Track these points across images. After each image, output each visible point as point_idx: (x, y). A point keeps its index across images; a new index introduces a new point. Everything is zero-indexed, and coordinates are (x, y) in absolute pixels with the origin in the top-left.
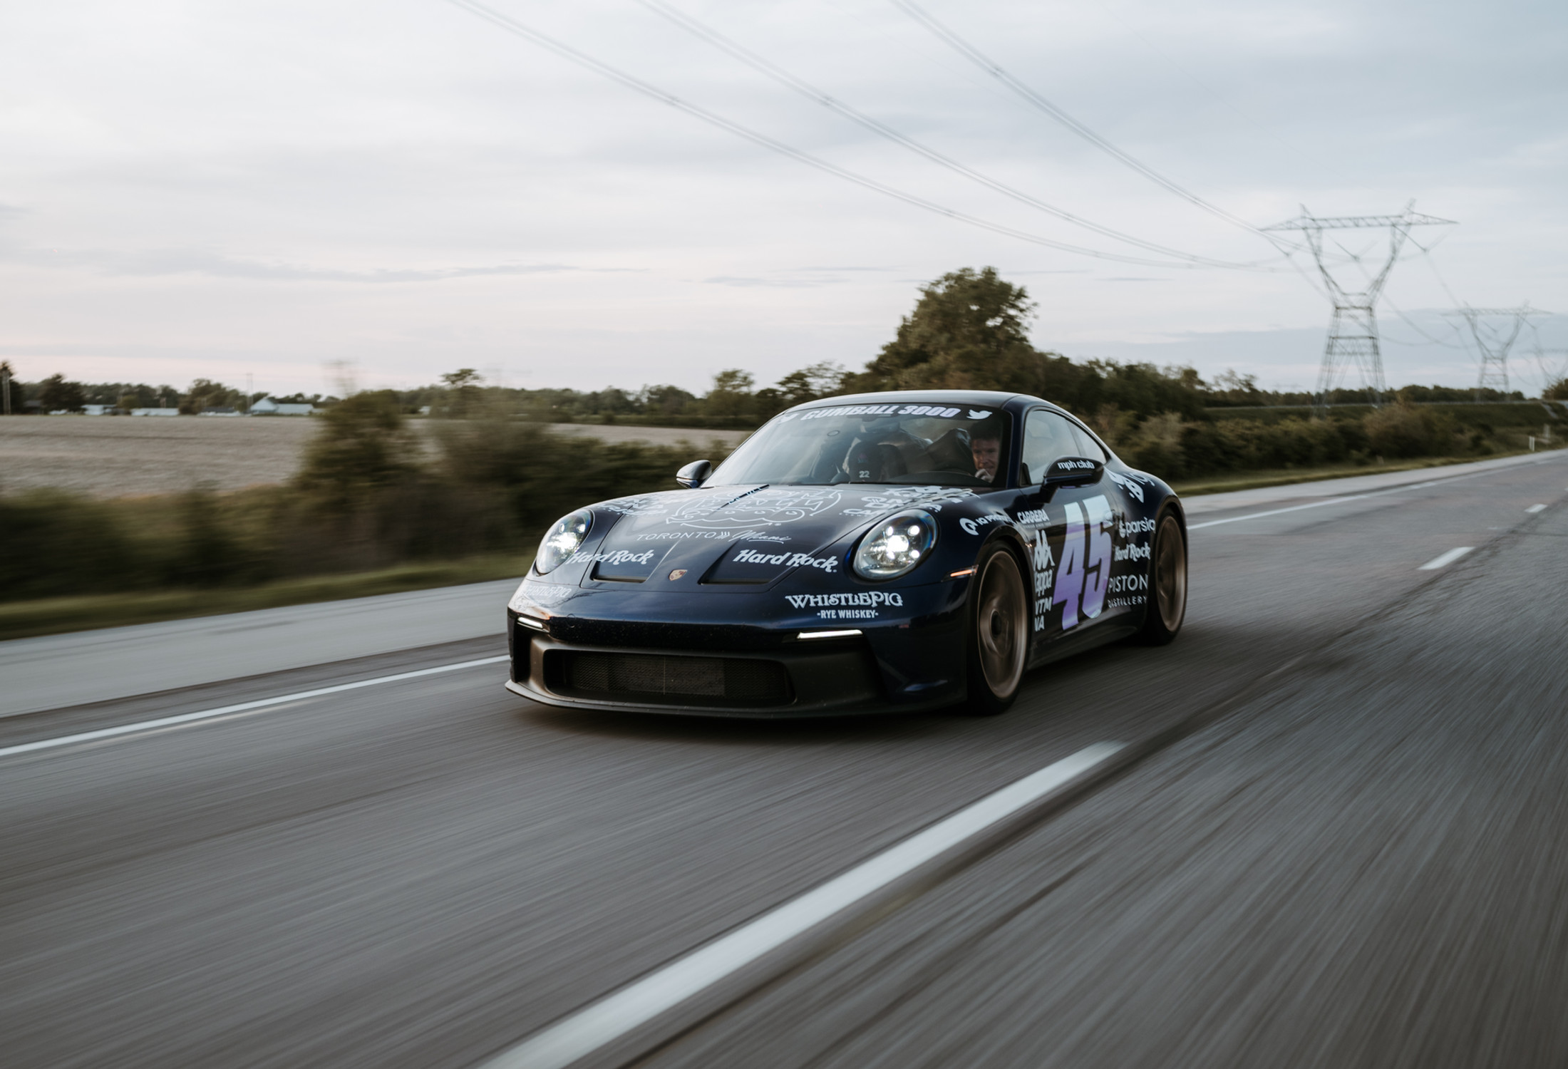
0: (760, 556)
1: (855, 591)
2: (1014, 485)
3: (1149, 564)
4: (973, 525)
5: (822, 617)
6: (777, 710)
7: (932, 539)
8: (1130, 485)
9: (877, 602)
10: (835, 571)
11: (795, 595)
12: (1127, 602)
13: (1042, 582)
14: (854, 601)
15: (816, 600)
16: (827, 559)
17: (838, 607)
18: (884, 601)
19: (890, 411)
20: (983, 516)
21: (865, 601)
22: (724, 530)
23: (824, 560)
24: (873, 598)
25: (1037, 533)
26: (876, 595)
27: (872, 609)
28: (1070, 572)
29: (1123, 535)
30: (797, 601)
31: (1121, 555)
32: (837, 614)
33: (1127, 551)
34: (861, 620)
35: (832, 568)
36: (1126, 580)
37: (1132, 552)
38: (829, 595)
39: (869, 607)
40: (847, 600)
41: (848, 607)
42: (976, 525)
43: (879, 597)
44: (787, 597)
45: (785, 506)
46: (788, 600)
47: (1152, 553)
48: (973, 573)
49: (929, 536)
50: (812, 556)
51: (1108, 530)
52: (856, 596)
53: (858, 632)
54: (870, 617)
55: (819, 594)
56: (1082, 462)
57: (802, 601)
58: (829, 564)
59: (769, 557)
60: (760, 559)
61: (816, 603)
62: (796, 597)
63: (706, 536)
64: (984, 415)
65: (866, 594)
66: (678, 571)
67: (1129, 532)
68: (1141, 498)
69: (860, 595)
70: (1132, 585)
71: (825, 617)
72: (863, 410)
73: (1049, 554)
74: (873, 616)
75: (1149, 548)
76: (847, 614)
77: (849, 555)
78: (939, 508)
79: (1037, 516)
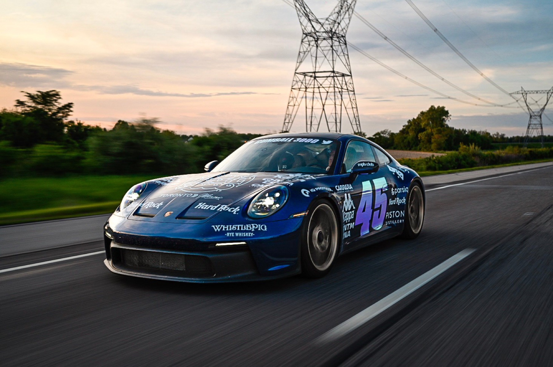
0: (207, 206)
1: (245, 223)
2: (338, 173)
3: (405, 206)
4: (308, 192)
5: (227, 236)
6: (206, 279)
7: (285, 199)
8: (398, 172)
9: (254, 229)
10: (237, 214)
11: (216, 225)
12: (395, 222)
13: (348, 216)
14: (243, 228)
15: (225, 227)
16: (235, 208)
17: (236, 231)
18: (258, 228)
19: (290, 141)
20: (314, 188)
21: (249, 228)
22: (196, 193)
23: (234, 208)
24: (253, 227)
25: (346, 195)
26: (254, 225)
27: (252, 232)
28: (364, 211)
29: (393, 194)
30: (217, 228)
31: (391, 202)
32: (235, 235)
33: (395, 201)
34: (246, 237)
35: (237, 212)
36: (395, 213)
37: (397, 201)
38: (232, 225)
39: (251, 231)
40: (240, 227)
41: (240, 231)
42: (309, 192)
43: (256, 226)
44: (212, 226)
45: (228, 182)
46: (213, 227)
47: (407, 201)
48: (305, 214)
49: (284, 197)
50: (229, 207)
51: (385, 192)
52: (245, 226)
53: (244, 243)
54: (250, 236)
55: (227, 225)
56: (369, 163)
57: (219, 228)
58: (236, 210)
59: (210, 206)
60: (206, 207)
61: (226, 229)
62: (216, 226)
63: (187, 196)
64: (329, 142)
65: (250, 225)
66: (169, 212)
67: (396, 192)
68: (402, 178)
69: (247, 225)
70: (397, 215)
71: (229, 236)
72: (279, 140)
73: (352, 203)
74: (252, 236)
75: (405, 199)
76: (240, 234)
77: (246, 206)
78: (292, 184)
79: (346, 187)
